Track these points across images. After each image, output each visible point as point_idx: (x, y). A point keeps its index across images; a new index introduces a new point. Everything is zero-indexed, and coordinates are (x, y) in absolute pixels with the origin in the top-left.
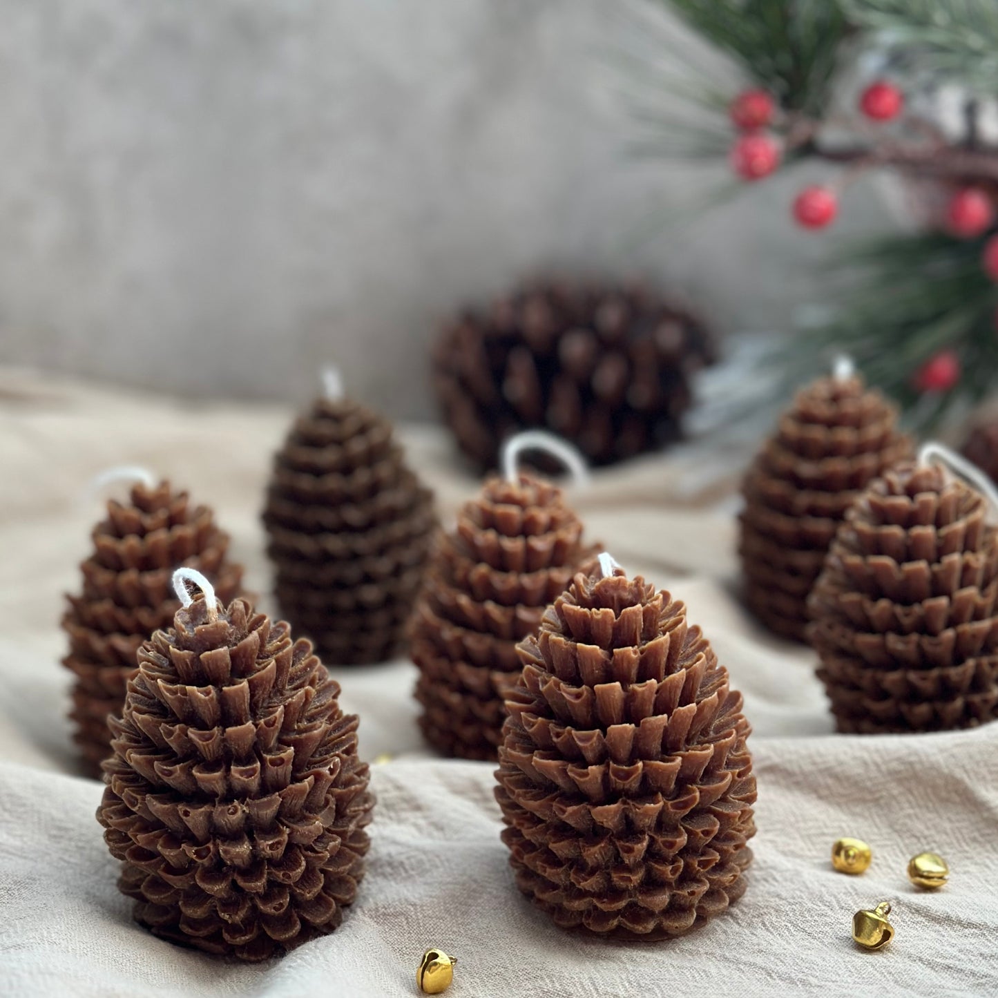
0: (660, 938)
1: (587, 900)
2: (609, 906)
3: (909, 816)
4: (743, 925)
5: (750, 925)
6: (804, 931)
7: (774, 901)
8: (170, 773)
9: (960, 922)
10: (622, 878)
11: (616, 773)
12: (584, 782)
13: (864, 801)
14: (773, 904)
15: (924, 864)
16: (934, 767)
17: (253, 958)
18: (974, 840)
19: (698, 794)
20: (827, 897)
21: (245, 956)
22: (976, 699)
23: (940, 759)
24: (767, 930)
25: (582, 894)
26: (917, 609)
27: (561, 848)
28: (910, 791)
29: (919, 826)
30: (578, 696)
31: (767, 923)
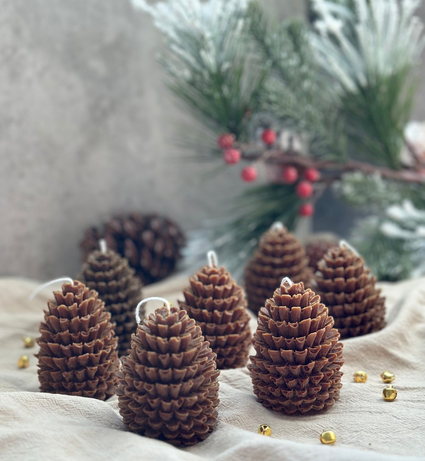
0: (324, 411)
1: (302, 400)
2: (311, 400)
3: (370, 363)
4: (344, 402)
5: (347, 402)
6: (365, 400)
7: (350, 394)
8: (166, 373)
9: (410, 389)
10: (315, 390)
11: (311, 351)
12: (302, 356)
13: (353, 361)
14: (351, 395)
15: (387, 374)
16: (374, 345)
17: (192, 443)
18: (392, 367)
19: (337, 355)
20: (365, 389)
21: (189, 443)
22: (374, 323)
23: (375, 342)
24: (354, 402)
25: (301, 398)
26: (353, 295)
27: (292, 383)
28: (368, 354)
29: (374, 366)
30: (295, 326)
31: (352, 400)
